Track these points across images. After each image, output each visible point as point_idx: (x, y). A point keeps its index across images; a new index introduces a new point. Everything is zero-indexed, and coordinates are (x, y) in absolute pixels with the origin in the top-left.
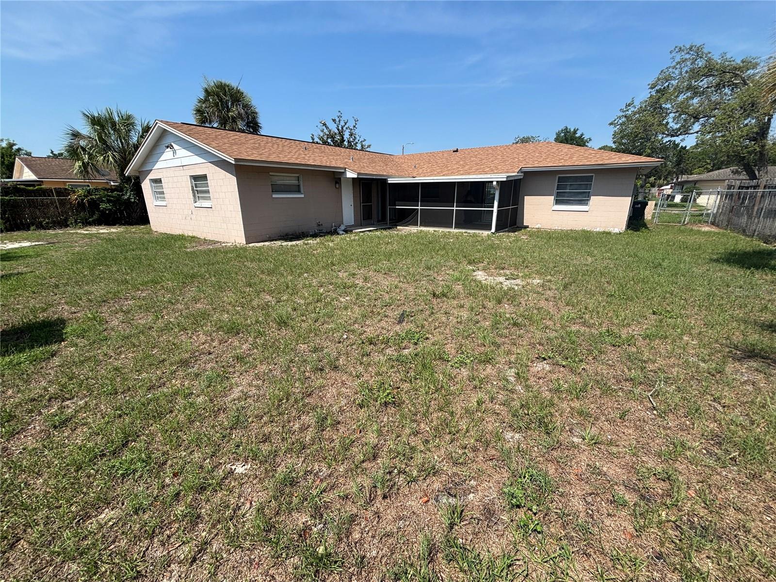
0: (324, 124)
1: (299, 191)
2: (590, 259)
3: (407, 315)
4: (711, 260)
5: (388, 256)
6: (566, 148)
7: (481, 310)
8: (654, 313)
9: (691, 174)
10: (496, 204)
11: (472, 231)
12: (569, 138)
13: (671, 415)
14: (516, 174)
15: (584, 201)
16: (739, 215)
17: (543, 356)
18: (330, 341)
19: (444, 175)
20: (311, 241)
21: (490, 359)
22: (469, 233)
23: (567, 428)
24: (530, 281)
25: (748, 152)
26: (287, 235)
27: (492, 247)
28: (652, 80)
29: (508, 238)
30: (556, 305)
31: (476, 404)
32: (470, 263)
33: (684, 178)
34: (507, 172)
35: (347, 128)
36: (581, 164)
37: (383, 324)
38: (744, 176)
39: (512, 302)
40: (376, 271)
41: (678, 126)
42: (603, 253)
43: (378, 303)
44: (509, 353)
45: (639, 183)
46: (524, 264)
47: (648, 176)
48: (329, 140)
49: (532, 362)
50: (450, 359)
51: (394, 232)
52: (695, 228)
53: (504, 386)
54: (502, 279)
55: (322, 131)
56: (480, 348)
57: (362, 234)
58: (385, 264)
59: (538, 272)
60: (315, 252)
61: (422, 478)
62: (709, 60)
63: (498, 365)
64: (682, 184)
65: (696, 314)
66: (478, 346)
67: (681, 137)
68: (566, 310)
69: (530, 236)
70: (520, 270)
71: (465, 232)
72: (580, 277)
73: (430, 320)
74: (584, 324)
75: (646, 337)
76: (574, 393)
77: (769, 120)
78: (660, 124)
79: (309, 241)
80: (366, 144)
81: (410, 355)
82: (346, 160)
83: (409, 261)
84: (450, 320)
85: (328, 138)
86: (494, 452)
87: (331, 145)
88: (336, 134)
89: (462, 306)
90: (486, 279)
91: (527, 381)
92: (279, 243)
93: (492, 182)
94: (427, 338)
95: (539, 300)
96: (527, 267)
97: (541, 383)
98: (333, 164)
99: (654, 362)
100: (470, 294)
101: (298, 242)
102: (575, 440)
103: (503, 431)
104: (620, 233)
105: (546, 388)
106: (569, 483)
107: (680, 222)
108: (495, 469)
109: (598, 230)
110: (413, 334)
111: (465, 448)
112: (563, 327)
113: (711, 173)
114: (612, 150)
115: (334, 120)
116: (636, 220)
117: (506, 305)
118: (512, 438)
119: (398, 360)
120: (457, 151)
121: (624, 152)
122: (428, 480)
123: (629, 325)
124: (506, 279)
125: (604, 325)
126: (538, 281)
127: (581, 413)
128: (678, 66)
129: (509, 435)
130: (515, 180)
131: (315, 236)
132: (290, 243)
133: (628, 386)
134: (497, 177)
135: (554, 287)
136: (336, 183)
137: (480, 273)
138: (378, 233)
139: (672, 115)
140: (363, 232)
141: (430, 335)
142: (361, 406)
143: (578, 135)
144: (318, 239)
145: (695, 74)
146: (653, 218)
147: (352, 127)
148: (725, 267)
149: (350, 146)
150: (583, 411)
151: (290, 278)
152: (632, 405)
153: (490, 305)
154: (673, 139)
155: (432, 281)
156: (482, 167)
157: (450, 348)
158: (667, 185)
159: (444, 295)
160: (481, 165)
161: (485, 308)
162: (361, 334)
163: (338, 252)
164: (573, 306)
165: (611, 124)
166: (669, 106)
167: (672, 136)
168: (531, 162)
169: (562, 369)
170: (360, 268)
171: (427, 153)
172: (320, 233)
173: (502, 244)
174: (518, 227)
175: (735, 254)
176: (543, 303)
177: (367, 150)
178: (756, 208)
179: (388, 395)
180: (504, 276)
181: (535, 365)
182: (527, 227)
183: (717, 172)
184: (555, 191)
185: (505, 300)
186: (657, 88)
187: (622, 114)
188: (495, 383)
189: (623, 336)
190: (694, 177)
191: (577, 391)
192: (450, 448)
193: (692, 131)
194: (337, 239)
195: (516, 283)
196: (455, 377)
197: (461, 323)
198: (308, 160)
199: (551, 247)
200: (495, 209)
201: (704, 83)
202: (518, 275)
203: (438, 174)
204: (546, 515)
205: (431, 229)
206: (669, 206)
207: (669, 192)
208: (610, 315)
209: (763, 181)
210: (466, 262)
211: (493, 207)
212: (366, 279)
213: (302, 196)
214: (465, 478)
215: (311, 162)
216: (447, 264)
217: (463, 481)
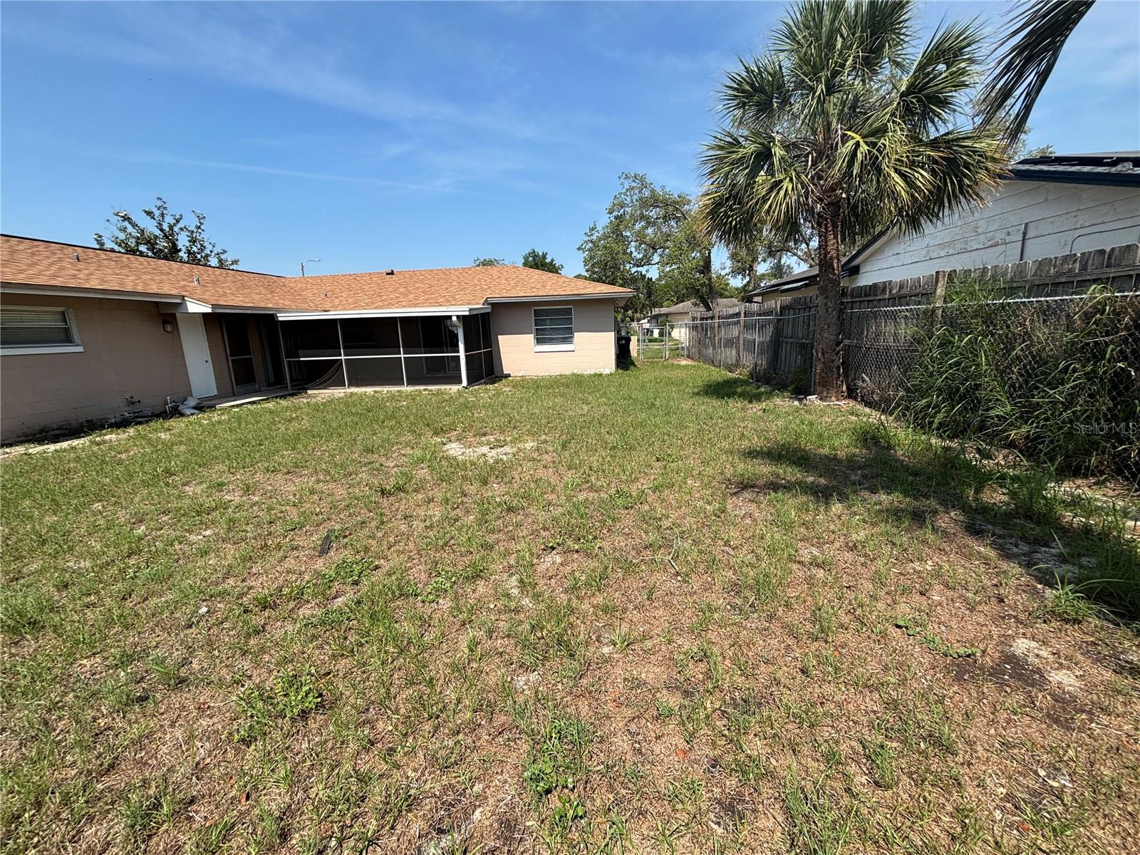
0: (126, 218)
1: (67, 339)
2: (586, 408)
3: (336, 537)
4: (694, 393)
5: (292, 442)
6: (536, 274)
7: (460, 499)
8: (658, 460)
9: (662, 307)
10: (461, 347)
11: (434, 388)
12: (538, 262)
13: (693, 576)
14: (481, 306)
15: (567, 339)
16: (706, 347)
17: (550, 545)
18: (164, 629)
19: (376, 308)
20: (114, 436)
21: (481, 571)
22: (431, 391)
23: (594, 637)
24: (521, 445)
25: (701, 285)
26: (42, 431)
27: (465, 406)
28: (609, 205)
29: (486, 392)
30: (557, 471)
31: (467, 651)
32: (436, 433)
33: (656, 311)
34: (469, 304)
35: (181, 229)
36: (556, 293)
37: (290, 563)
38: (702, 309)
39: (502, 478)
40: (268, 471)
41: (641, 256)
42: (598, 399)
43: (278, 528)
44: (507, 553)
45: (620, 317)
46: (511, 424)
47: (626, 308)
48: (143, 248)
49: (538, 557)
50: (419, 591)
51: (301, 400)
52: (675, 362)
53: (506, 606)
54: (485, 449)
55: (124, 230)
56: (465, 559)
57: (237, 410)
58: (287, 456)
59: (529, 433)
60: (124, 456)
61: (387, 828)
62: (653, 191)
63: (494, 577)
64: (656, 317)
65: (693, 453)
66: (461, 555)
67: (646, 268)
68: (569, 476)
69: (514, 387)
70: (506, 433)
71: (424, 390)
72: (578, 431)
73: (380, 535)
74: (591, 489)
75: (656, 489)
76: (594, 583)
77: (709, 254)
78: (625, 253)
79: (107, 437)
80: (228, 257)
81: (346, 605)
82: (183, 283)
83: (332, 445)
84: (414, 526)
85: (138, 244)
86: (503, 718)
87: (147, 256)
88: (156, 237)
89: (431, 500)
90: (463, 454)
91: (535, 588)
92: (20, 450)
93: (450, 317)
94: (377, 568)
95: (536, 469)
96: (515, 427)
97: (553, 585)
98: (153, 288)
99: (668, 517)
100: (441, 480)
101: (75, 442)
102: (606, 650)
103: (512, 679)
104: (611, 374)
105: (561, 590)
106: (608, 718)
107: (662, 357)
108: (509, 745)
109: (588, 372)
110: (350, 567)
111: (458, 732)
112: (569, 499)
113: (677, 306)
114: (586, 278)
115: (149, 213)
116: (623, 358)
117: (495, 485)
118: (526, 684)
119: (323, 623)
120: (392, 273)
121: (598, 281)
122: (399, 827)
123: (637, 479)
124: (491, 448)
125: (613, 485)
126: (532, 444)
127: (606, 610)
128: (628, 193)
129: (521, 681)
130: (483, 315)
131: (122, 424)
132: (52, 447)
133: (648, 555)
134: (456, 310)
135: (551, 449)
136: (165, 322)
137: (454, 445)
138: (270, 405)
139: (633, 244)
140: (237, 406)
141: (382, 561)
142: (247, 742)
143: (548, 260)
144: (131, 431)
145: (645, 203)
146: (638, 355)
147: (193, 228)
148: (706, 400)
149: (193, 259)
150: (607, 607)
151: (50, 519)
152: (658, 578)
153: (472, 489)
154: (640, 269)
155: (378, 470)
156: (434, 296)
157: (418, 573)
158: (644, 318)
159: (400, 489)
160: (432, 294)
161: (465, 496)
162: (240, 596)
163: (183, 448)
164: (576, 468)
165: (579, 249)
166: (628, 234)
167: (638, 266)
168: (497, 291)
169: (576, 556)
170: (232, 470)
171: (343, 276)
172: (136, 417)
173: (479, 401)
174: (497, 377)
175: (710, 386)
176: (541, 473)
177: (231, 267)
178: (717, 338)
179: (306, 695)
180: (487, 444)
181: (542, 560)
182: (508, 376)
183: (681, 305)
184: (534, 328)
185: (493, 478)
186: (615, 213)
187: (587, 238)
188: (492, 606)
189: (634, 494)
190: (664, 310)
191: (597, 580)
192: (434, 745)
193: (653, 262)
194: (178, 424)
195: (504, 452)
196: (430, 618)
197: (431, 527)
198: (87, 280)
199: (541, 398)
200: (462, 354)
201: (653, 213)
202: (505, 441)
203: (367, 306)
204: (586, 782)
205: (369, 390)
206: (650, 341)
207: (647, 326)
208: (616, 471)
209: (716, 311)
210: (430, 433)
211: (458, 352)
212: (247, 490)
213: (81, 349)
214: (463, 787)
215: (94, 284)
216: (402, 439)
217: (461, 794)
